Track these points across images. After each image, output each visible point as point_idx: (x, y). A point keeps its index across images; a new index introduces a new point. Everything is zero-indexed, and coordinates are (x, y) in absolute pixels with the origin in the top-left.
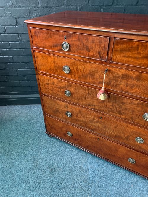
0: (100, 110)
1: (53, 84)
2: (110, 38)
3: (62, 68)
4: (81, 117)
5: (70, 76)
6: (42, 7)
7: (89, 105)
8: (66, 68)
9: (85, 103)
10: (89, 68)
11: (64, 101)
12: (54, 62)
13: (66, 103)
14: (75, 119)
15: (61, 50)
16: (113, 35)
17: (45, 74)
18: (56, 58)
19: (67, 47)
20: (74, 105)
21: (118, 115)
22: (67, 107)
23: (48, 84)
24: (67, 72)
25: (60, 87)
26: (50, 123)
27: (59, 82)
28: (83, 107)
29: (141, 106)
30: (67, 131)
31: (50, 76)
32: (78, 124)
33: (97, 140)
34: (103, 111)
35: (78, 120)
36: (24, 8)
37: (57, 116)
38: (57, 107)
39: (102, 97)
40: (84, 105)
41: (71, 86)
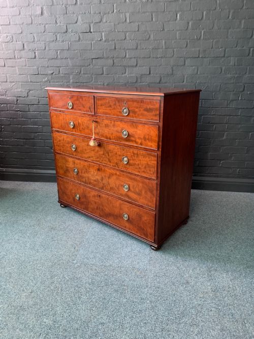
0: (96, 161)
1: (63, 140)
2: (94, 97)
3: (68, 124)
4: (85, 173)
5: (74, 130)
6: (73, 82)
7: (89, 157)
8: (72, 123)
9: (86, 156)
10: (86, 122)
11: (72, 157)
12: (64, 119)
13: (73, 159)
14: (81, 176)
15: (68, 109)
16: (96, 95)
17: (58, 131)
18: (65, 116)
19: (71, 106)
20: (79, 159)
21: (108, 163)
22: (74, 163)
23: (60, 141)
24: (72, 127)
25: (68, 143)
26: (62, 187)
27: (67, 137)
28: (86, 161)
29: (119, 150)
30: (75, 193)
31: (61, 132)
32: (83, 182)
33: (98, 198)
34: (98, 161)
35: (83, 177)
36: (57, 83)
37: (67, 176)
38: (67, 165)
39: (92, 143)
40: (86, 158)
41: (75, 139)
